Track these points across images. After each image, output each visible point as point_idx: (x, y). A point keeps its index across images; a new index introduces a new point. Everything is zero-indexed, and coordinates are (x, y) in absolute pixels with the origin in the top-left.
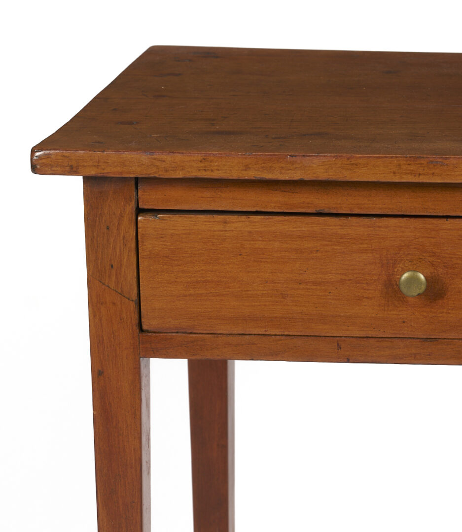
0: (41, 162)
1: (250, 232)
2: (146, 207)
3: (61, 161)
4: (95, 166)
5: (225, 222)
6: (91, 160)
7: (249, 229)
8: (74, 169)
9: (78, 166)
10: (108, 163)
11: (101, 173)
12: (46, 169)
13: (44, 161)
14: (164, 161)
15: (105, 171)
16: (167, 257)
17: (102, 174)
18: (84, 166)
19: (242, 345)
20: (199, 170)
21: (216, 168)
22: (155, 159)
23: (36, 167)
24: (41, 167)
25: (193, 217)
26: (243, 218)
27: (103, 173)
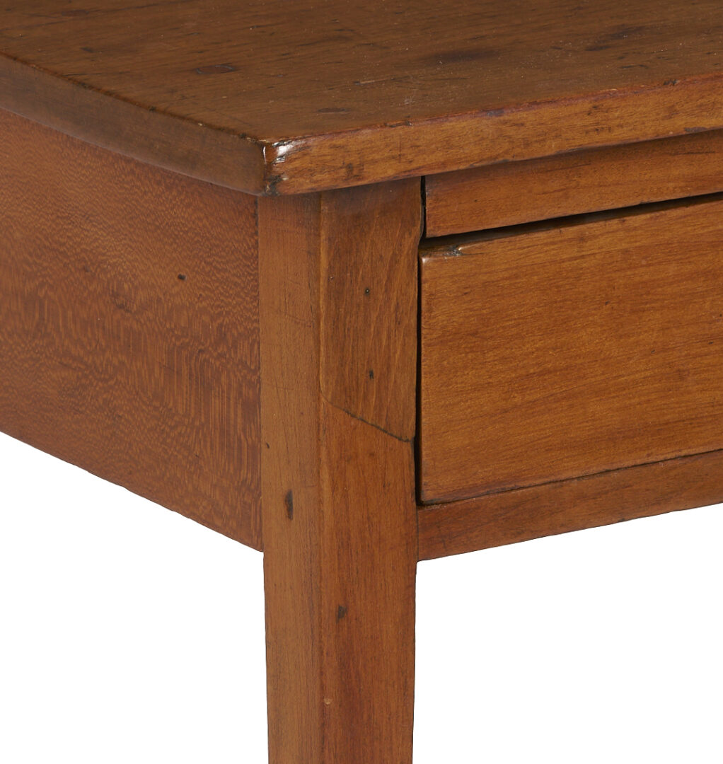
0: (290, 167)
1: (626, 251)
2: (440, 233)
3: (329, 157)
4: (394, 158)
5: (582, 239)
6: (387, 146)
7: (624, 246)
8: (355, 172)
9: (362, 164)
10: (418, 146)
11: (405, 172)
12: (301, 180)
13: (297, 164)
14: (522, 125)
15: (414, 165)
16: (475, 334)
17: (407, 174)
18: (374, 162)
19: (607, 492)
20: (587, 132)
21: (617, 122)
22: (505, 123)
23: (282, 180)
24: (291, 178)
25: (525, 239)
26: (614, 223)
27: (409, 171)
